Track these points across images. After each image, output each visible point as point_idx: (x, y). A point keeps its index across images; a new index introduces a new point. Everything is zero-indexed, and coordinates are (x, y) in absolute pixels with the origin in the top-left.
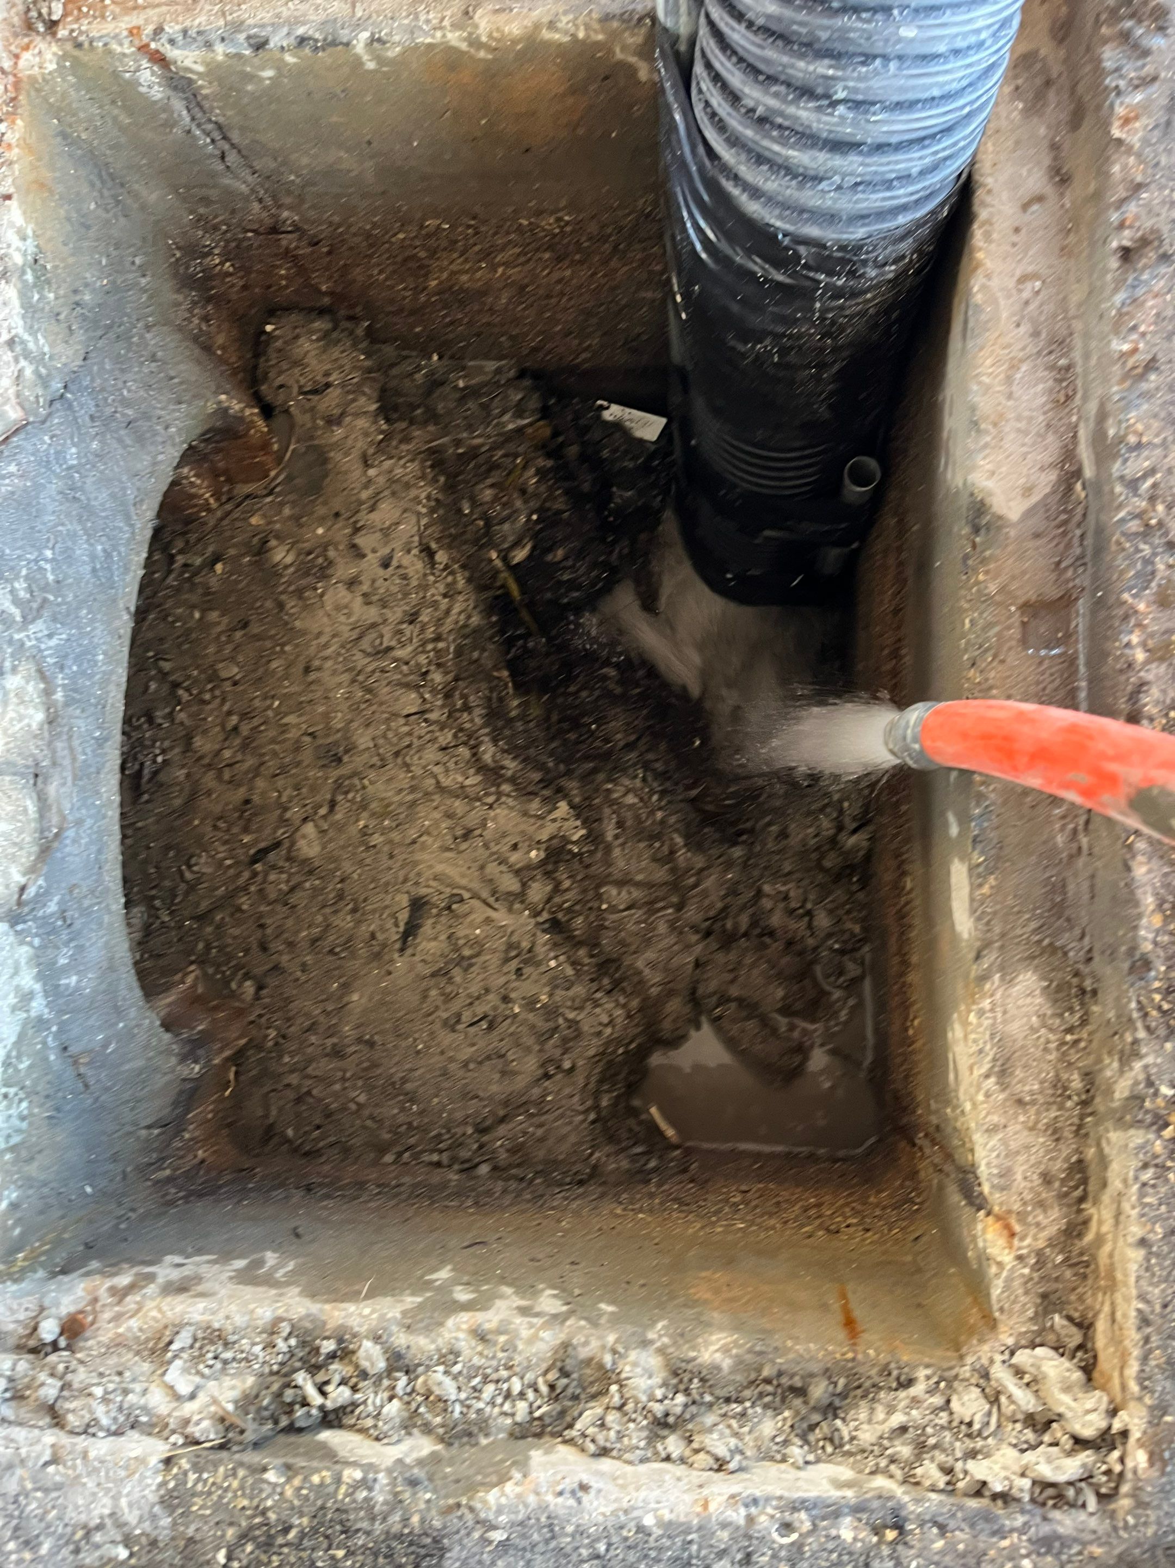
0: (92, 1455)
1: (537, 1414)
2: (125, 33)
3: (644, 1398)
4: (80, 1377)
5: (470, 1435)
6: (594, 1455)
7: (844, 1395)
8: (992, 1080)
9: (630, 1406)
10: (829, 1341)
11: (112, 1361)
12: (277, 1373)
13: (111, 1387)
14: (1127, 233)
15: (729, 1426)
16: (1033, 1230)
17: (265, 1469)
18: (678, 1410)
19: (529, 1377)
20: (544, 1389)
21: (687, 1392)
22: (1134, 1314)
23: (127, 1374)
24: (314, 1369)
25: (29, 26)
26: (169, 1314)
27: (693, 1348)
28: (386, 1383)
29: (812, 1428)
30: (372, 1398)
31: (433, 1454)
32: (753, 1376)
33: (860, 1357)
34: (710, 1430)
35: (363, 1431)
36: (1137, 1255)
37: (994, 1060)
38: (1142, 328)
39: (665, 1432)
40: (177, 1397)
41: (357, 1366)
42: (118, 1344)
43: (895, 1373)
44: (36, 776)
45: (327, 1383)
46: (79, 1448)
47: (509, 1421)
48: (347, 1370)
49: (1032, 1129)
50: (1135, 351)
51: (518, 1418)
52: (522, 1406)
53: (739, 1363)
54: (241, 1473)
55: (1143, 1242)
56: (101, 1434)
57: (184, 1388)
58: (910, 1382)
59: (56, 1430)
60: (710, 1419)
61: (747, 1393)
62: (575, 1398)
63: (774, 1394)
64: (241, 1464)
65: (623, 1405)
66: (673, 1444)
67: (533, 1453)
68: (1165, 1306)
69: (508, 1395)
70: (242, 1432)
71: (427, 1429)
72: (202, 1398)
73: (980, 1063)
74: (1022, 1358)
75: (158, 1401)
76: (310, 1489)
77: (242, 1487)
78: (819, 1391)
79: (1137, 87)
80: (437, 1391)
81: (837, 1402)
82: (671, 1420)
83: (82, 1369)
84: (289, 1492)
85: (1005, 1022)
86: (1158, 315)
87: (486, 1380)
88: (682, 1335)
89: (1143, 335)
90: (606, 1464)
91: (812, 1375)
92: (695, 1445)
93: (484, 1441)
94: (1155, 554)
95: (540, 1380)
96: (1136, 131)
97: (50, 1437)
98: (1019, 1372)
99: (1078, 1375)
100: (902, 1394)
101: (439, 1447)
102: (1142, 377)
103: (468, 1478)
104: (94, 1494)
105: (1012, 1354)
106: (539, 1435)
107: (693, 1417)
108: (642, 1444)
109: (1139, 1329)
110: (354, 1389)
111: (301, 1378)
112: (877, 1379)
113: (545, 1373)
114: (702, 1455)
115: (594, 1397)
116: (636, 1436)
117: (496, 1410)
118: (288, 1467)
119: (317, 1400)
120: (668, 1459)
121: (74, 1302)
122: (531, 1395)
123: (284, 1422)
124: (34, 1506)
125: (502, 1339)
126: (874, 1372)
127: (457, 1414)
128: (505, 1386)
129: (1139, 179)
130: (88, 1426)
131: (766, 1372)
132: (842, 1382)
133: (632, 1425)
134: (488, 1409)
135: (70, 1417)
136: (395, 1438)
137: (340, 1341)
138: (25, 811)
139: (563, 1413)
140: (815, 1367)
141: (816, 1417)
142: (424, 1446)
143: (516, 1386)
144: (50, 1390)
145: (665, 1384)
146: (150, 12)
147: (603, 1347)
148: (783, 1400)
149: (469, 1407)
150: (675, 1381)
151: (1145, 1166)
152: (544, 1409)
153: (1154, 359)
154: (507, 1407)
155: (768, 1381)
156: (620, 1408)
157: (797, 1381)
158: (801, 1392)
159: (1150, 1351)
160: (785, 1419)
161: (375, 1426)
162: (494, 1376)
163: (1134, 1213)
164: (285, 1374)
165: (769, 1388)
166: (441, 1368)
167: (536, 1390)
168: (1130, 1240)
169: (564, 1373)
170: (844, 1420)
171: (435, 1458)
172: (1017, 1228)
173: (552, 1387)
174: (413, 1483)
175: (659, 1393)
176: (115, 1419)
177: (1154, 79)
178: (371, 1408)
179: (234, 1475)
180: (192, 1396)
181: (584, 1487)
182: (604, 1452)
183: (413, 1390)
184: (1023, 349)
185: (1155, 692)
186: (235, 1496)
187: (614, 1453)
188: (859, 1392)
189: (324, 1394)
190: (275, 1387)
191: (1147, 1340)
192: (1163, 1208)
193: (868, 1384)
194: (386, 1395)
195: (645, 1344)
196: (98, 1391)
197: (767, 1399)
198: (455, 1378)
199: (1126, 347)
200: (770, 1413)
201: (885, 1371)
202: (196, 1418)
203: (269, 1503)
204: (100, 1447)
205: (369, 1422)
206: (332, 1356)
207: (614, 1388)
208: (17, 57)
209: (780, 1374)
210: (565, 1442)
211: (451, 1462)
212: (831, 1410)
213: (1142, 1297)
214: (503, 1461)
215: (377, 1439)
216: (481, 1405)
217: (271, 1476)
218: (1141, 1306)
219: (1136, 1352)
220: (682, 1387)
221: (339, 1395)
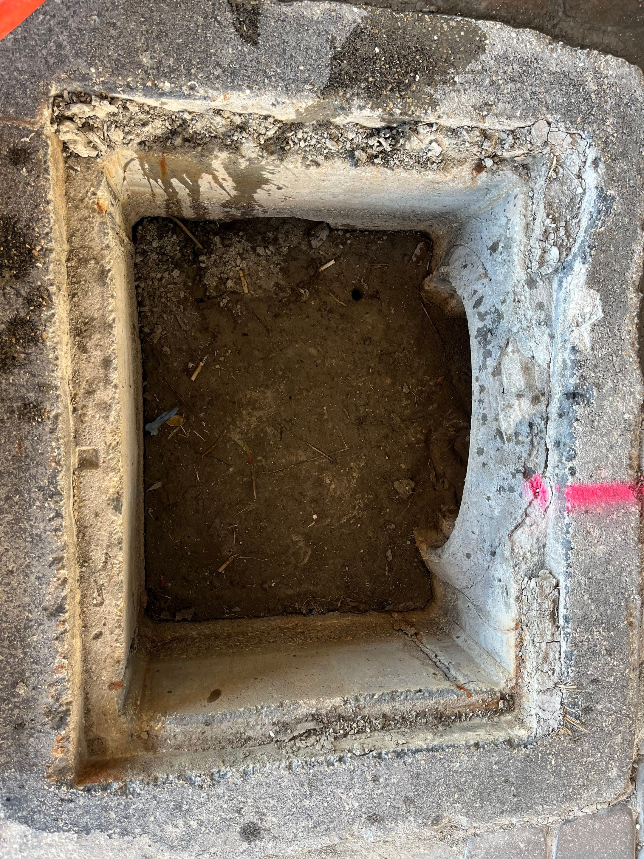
0: (469, 119)
1: (293, 132)
2: (473, 695)
3: (250, 138)
4: (475, 150)
5: (320, 125)
6: (270, 116)
7: (168, 138)
9: (256, 136)
10: (173, 159)
11: (463, 156)
12: (398, 150)
13: (463, 146)
14: (62, 619)
15: (215, 126)
16: (89, 206)
17: (401, 114)
18: (236, 134)
19: (297, 147)
20: (291, 142)
21: (232, 141)
23: (457, 151)
24: (383, 152)
25: (512, 697)
26: (442, 174)
27: (230, 158)
28: (355, 146)
29: (181, 125)
30: (359, 140)
31: (335, 117)
32: (205, 146)
33: (161, 154)
34: (223, 126)
35: (362, 127)
36: (50, 197)
38: (55, 579)
39: (241, 125)
40: (436, 141)
41: (366, 152)
42: (461, 162)
43: (147, 147)
44: (503, 392)
45: (378, 146)
46: (474, 122)
47: (305, 130)
48: (370, 151)
50: (58, 570)
51: (301, 131)
52: (300, 135)
53: (211, 152)
54: (410, 113)
55: (48, 203)
56: (466, 127)
57: (434, 144)
58: (140, 144)
59: (484, 128)
60: (222, 130)
61: (208, 140)
62: (278, 139)
63: (196, 139)
64: (410, 116)
65: (258, 137)
66: (238, 120)
67: (295, 118)
69: (305, 140)
70: (410, 129)
71: (337, 127)
72: (427, 141)
75: (445, 141)
76: (383, 106)
77: (410, 107)
78: (178, 141)
79: (57, 682)
80: (334, 143)
81: (170, 136)
82: (239, 130)
83: (475, 153)
84: (391, 105)
86: (49, 585)
87: (314, 147)
88: (234, 163)
90: (265, 113)
91: (181, 147)
92: (229, 120)
93: (314, 122)
94: (48, 486)
95: (292, 146)
96: (58, 662)
97: (485, 126)
98: (95, 148)
99: (71, 146)
100: (144, 139)
101: (332, 120)
102: (55, 559)
103: (320, 109)
104: (468, 103)
105: (97, 155)
106: (293, 124)
107: (230, 130)
108: (251, 121)
109: (49, 167)
110: (367, 143)
111: (389, 149)
112: (154, 145)
113: (290, 148)
114: (226, 116)
115: (270, 139)
116: (253, 123)
117: (310, 134)
118: (392, 115)
119: (381, 140)
120: (240, 115)
121: (481, 177)
122: (296, 140)
123: (394, 132)
124: (492, 98)
125: (308, 163)
126: (155, 148)
127: (326, 133)
128: (306, 144)
129: (57, 642)
130: (471, 131)
131: (200, 148)
132: (168, 144)
133: (255, 128)
134: (313, 135)
135: (478, 134)
136: (350, 125)
137: (373, 163)
138: (507, 378)
139: (283, 133)
140: (179, 150)
141: (179, 130)
142: (339, 120)
143: (302, 144)
144: (486, 145)
145: (241, 144)
146: (463, 704)
147: (267, 159)
148: (193, 136)
149: (321, 136)
150: (237, 145)
151: (47, 234)
152: (290, 134)
153: (50, 566)
154: (306, 136)
155: (199, 145)
156: (260, 134)
157: (187, 144)
158: (186, 140)
159: (43, 157)
160: (192, 128)
161: (358, 129)
162: (311, 148)
163: (52, 215)
164: (395, 150)
165: (198, 142)
166: (333, 151)
167: (294, 142)
169: (283, 149)
170: (168, 128)
172: (96, 206)
173: (287, 143)
174: (342, 108)
175: (244, 140)
176: (461, 133)
177: (50, 685)
178: (360, 136)
179: (413, 111)
180: (431, 142)
181: (273, 105)
182: (266, 118)
183: (343, 143)
186: (412, 103)
187: (262, 117)
188: (161, 139)
189: (379, 142)
190: (399, 145)
191: (45, 162)
192: (40, 217)
193: (157, 143)
194: (354, 141)
195: (249, 160)
196: (467, 144)
197: (200, 137)
198: (327, 147)
199: (62, 571)
200: (198, 132)
201: (150, 148)
202: (429, 134)
203: (399, 100)
204: (466, 122)
205: (361, 131)
206: (376, 157)
207: (262, 142)
208: (516, 684)
209: (194, 147)
210: (282, 121)
211: (327, 115)
212: (173, 133)
213: (48, 180)
214: (307, 115)
215: (357, 124)
216: (316, 137)
217: (398, 111)
218: (49, 177)
219: (49, 157)
220: (234, 143)
221: (373, 142)
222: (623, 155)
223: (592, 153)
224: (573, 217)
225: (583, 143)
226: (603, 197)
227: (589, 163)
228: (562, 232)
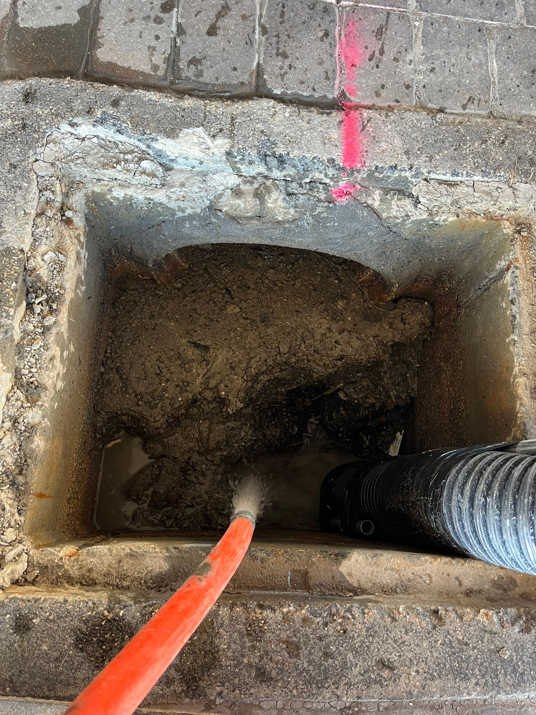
0: (27, 226)
1: (23, 377)
2: (516, 257)
3: (25, 415)
4: (53, 223)
5: (19, 353)
6: (7, 396)
7: (17, 489)
8: (129, 551)
9: (22, 410)
10: (37, 485)
11: (57, 234)
12: (47, 289)
13: (49, 233)
14: (444, 612)
15: (11, 446)
16: (71, 564)
17: (16, 283)
18: (19, 427)
19: (36, 375)
20: (31, 380)
21: (25, 431)
22: (39, 597)
23: (52, 239)
24: (47, 301)
25: (519, 225)
26: (71, 253)
27: (40, 435)
28: (40, 325)
29: (7, 476)
30: (35, 320)
31: (14, 340)
32: (28, 456)
33: (30, 496)
34: (11, 438)
35: (24, 317)
36: (61, 599)
37: (136, 552)
38: (408, 617)
39: (12, 422)
40: (43, 255)
41: (47, 315)
42: (62, 236)
43: (24, 508)
44: (260, 217)
45: (42, 305)
46: (29, 222)
47: (22, 367)
48: (45, 312)
49: (109, 565)
50: (400, 613)
51: (22, 370)
52: (26, 372)
53: (33, 451)
54: (16, 275)
55: (66, 601)
56: (33, 229)
57: (46, 257)
58: (20, 514)
59: (35, 215)
60: (15, 439)
61: (22, 453)
62: (27, 391)
63: (20, 463)
64: (19, 275)
65: (23, 408)
66: (8, 424)
67: (11, 374)
68: (41, 608)
69: (31, 367)
70: (30, 276)
71: (22, 338)
72: (42, 263)
73: (135, 548)
74: (25, 557)
75: (43, 248)
76: (8, 297)
77: (10, 275)
78: (21, 479)
79: (500, 620)
80: (35, 342)
81: (15, 486)
82: (16, 424)
83: (55, 224)
84: (8, 290)
85: (150, 557)
86: (413, 623)
87: (37, 360)
88: (44, 431)
89: (405, 617)
90: (4, 399)
91: (26, 477)
92: (7, 432)
93: (16, 358)
94: (323, 618)
95: (35, 379)
96: (483, 618)
97: (33, 212)
98: (19, 555)
99: (17, 577)
100: (16, 510)
101: (16, 342)
102: (390, 616)
103: (5, 351)
104: (13, 226)
105: (26, 553)
106: (16, 377)
107: (16, 432)
108: (9, 413)
109: (34, 598)
110: (39, 314)
111: (45, 296)
112: (22, 501)
113: (37, 381)
114: (3, 434)
115: (27, 397)
116: (12, 411)
117: (26, 363)
118: (16, 290)
119: (37, 301)
120: (3, 422)
121: (76, 222)
122: (30, 375)
123: (31, 290)
124: (10, 206)
125: (50, 366)
126: (24, 501)
127: (27, 349)
128: (34, 366)
129: (464, 619)
130: (36, 225)
131: (29, 460)
132: (22, 488)
133: (16, 410)
134: (27, 360)
135: (40, 219)
136: (21, 327)
137: (56, 310)
138: (248, 213)
139: (22, 386)
140: (29, 479)
141: (11, 478)
142: (17, 337)
143: (34, 370)
144: (49, 213)
145: (29, 423)
146: (524, 265)
147: (44, 402)
148: (18, 466)
149: (28, 353)
150: (29, 427)
151: (94, 604)
152: (25, 380)
153: (396, 621)
154: (27, 367)
155: (26, 461)
156: (22, 406)
157: (24, 472)
158: (20, 473)
159: (25, 602)
160: (11, 466)
161: (26, 321)
162: (38, 363)
163: (77, 599)
164: (46, 291)
165: (23, 461)
166: (43, 344)
167: (31, 377)
168: (67, 597)
169: (36, 387)
170: (9, 488)
171: (13, 340)
172: (72, 558)
173: (32, 383)
174: (6, 332)
175: (26, 421)
176: (38, 234)
177: (503, 627)
178: (32, 319)
179: (15, 272)
180: (43, 260)
182: (8, 399)
183: (36, 334)
184: (403, 575)
185: (271, 615)
186: (8, 272)
187: (7, 403)
188: (18, 494)
189: (39, 304)
190: (42, 288)
191: (29, 601)
192: (78, 609)
193: (21, 498)
194: (36, 325)
195: (43, 417)
196: (48, 229)
197: (19, 460)
198: (39, 349)
199: (401, 610)
200: (14, 461)
201: (25, 505)
202: (36, 260)
203: (5, 283)
204: (29, 229)
205: (27, 319)
206: (51, 307)
207: (29, 405)
208: (508, 220)
209: (28, 465)
210: (12, 386)
211: (11, 346)
212: (13, 483)
213: (45, 600)
214: (9, 364)
215: (21, 321)
216: (29, 358)
217: (14, 284)
218: (42, 599)
219: (25, 597)
220: (27, 429)
221: (38, 309)
222: (69, 102)
223: (65, 127)
224: (117, 147)
225: (55, 134)
226: (102, 121)
227: (72, 130)
228: (129, 157)
